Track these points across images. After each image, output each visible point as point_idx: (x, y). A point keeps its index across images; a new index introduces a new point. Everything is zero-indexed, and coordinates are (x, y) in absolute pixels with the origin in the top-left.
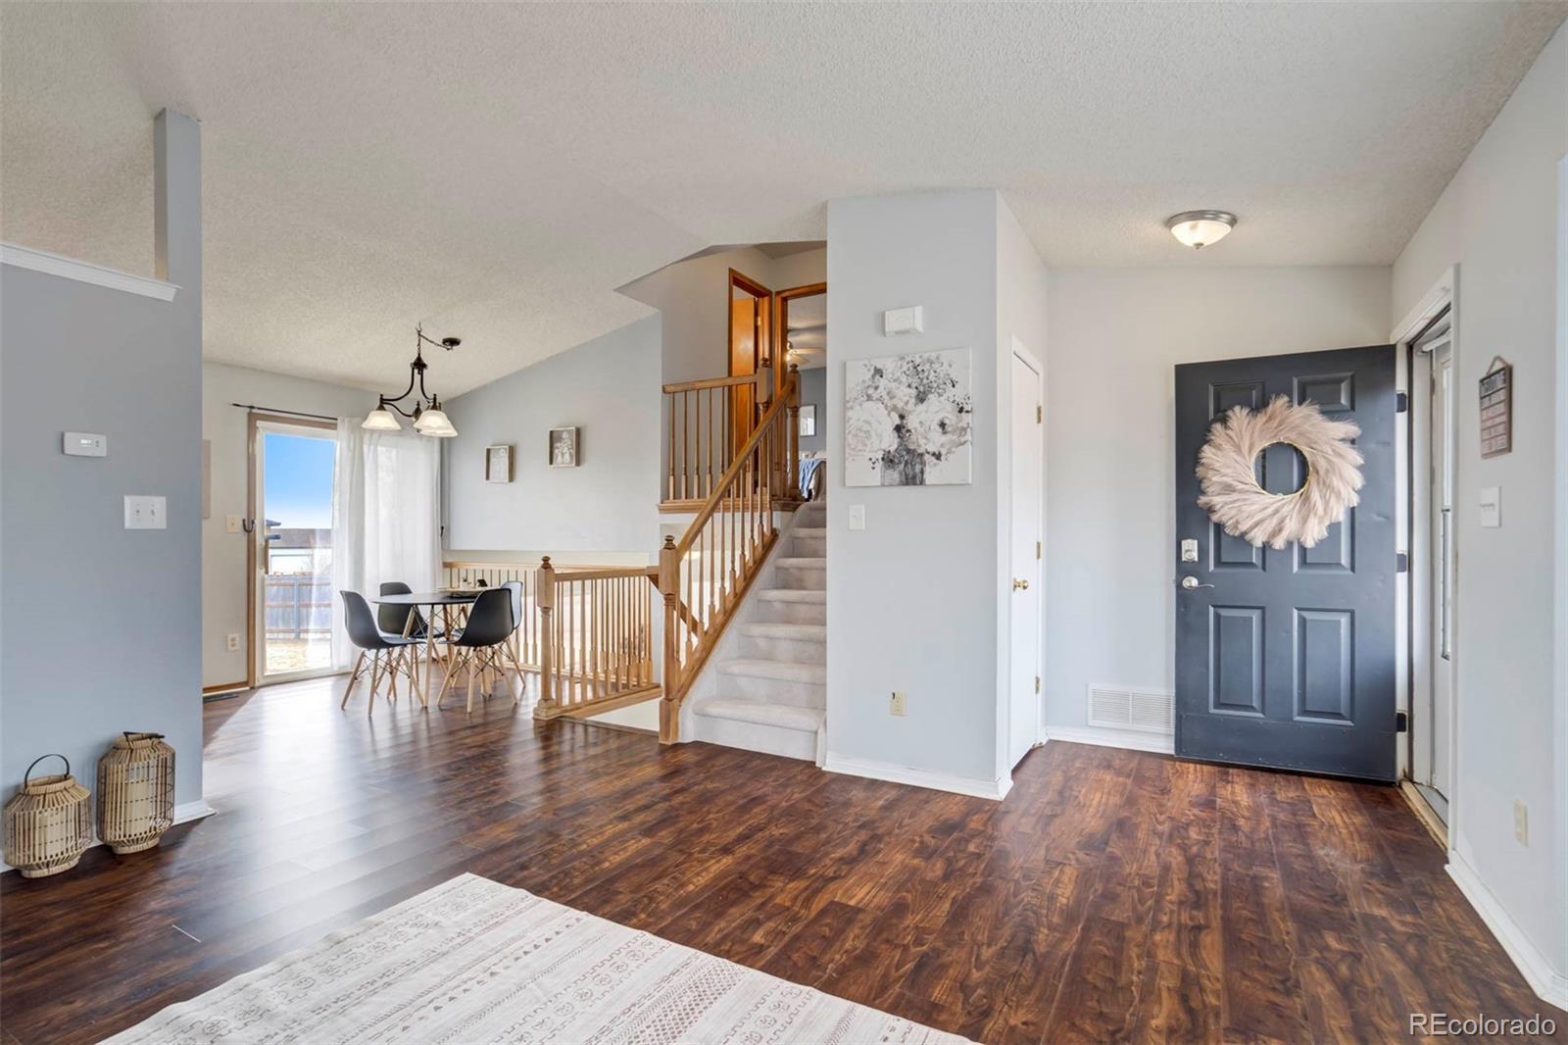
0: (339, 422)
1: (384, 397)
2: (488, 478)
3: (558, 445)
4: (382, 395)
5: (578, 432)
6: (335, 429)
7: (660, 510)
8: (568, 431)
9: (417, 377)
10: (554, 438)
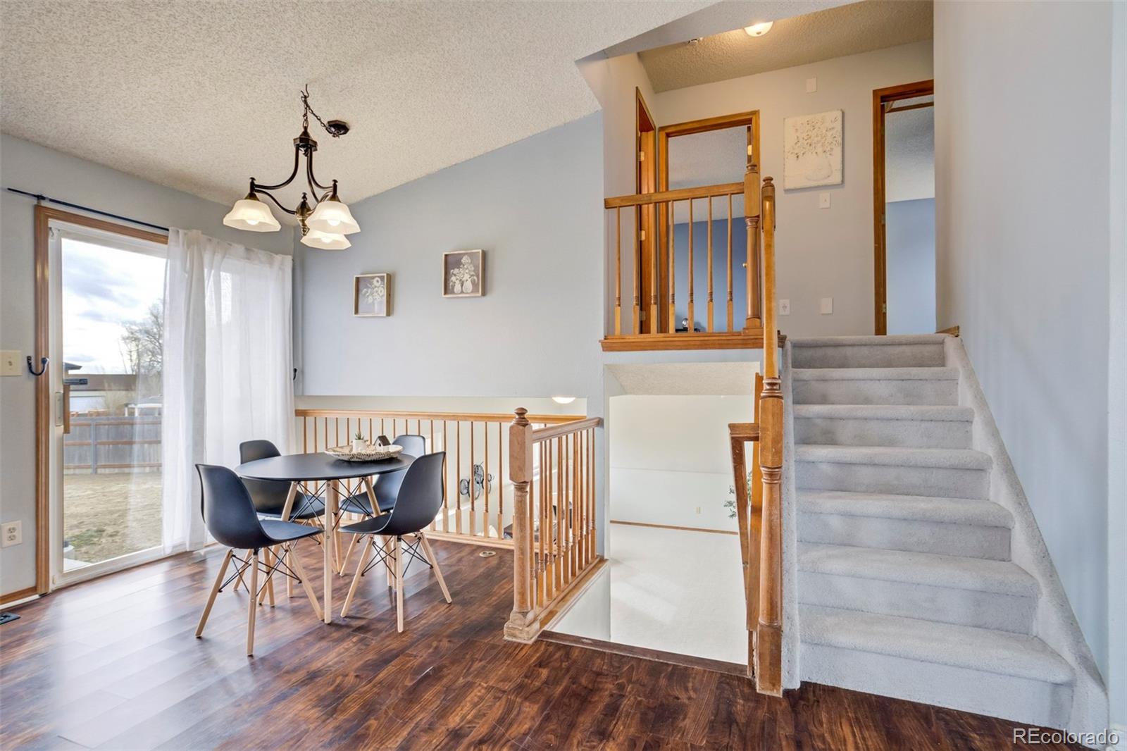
0: (171, 234)
1: (256, 183)
2: (357, 312)
3: (456, 271)
4: (253, 179)
5: (484, 254)
6: (166, 243)
7: (603, 347)
8: (470, 255)
9: (303, 160)
10: (451, 263)
